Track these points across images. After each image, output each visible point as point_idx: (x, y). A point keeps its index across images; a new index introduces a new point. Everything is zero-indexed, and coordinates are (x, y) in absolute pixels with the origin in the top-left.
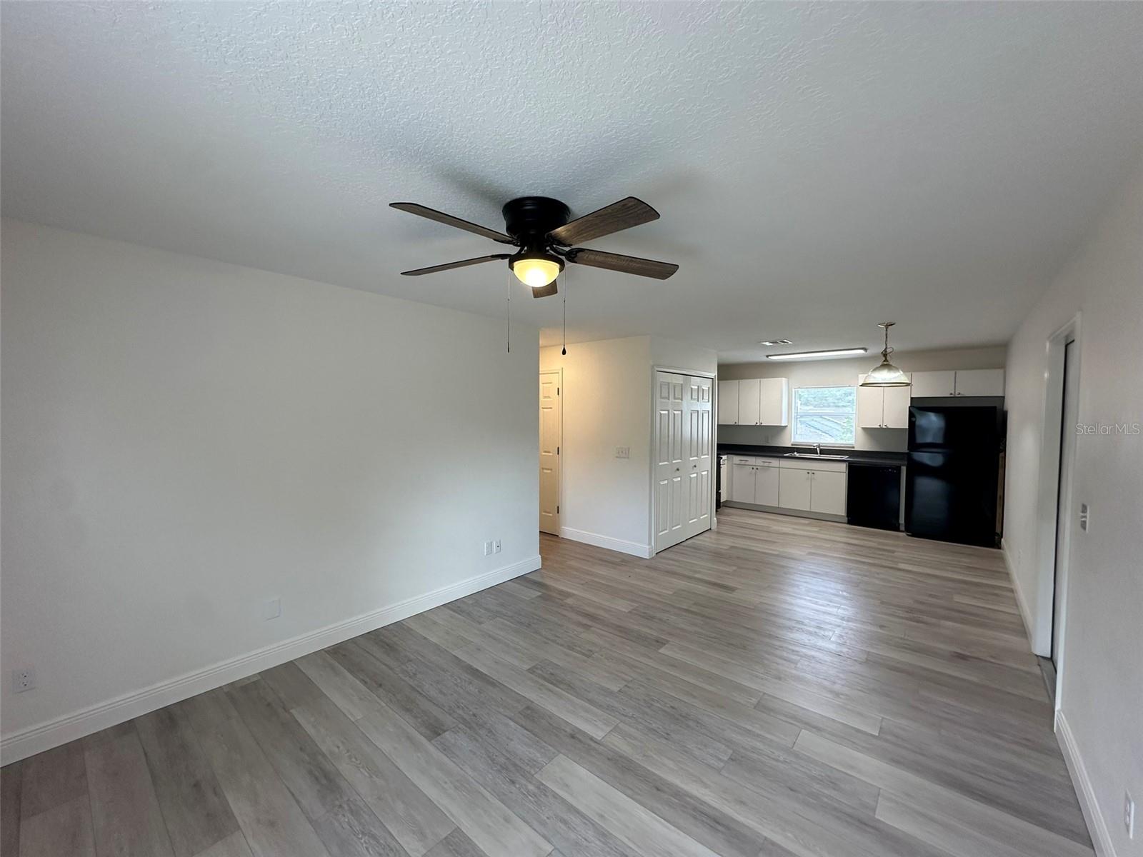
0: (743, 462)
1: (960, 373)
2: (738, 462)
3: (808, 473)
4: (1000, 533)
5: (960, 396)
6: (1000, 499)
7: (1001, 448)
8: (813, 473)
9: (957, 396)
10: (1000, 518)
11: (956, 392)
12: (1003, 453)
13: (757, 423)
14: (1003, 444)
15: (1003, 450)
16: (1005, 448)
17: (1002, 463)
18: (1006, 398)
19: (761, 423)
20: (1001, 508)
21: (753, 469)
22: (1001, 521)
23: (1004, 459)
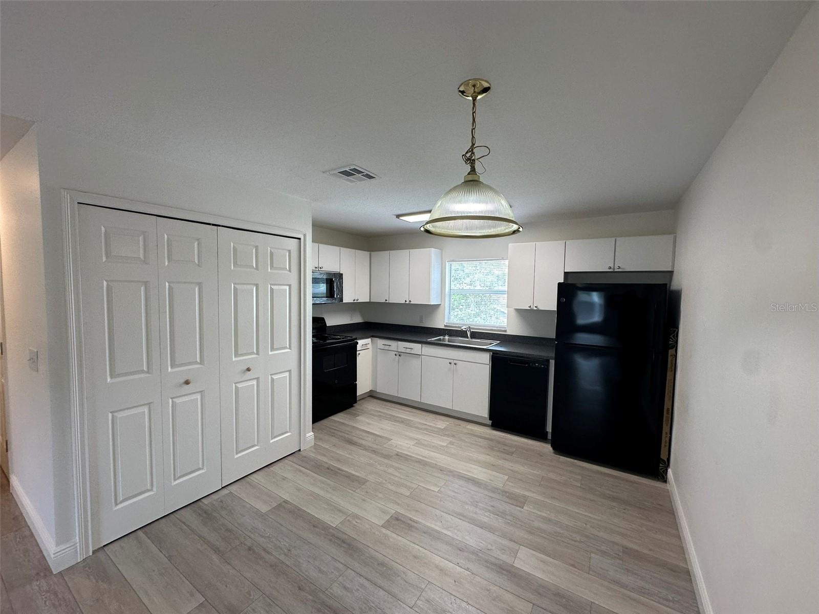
0: (387, 347)
1: (620, 240)
2: (382, 347)
3: (450, 363)
4: (666, 460)
5: (620, 270)
6: (668, 413)
7: (670, 342)
8: (455, 364)
9: (616, 270)
10: (668, 439)
11: (615, 265)
12: (674, 349)
13: (406, 301)
14: (674, 336)
15: (674, 346)
16: (677, 342)
17: (672, 363)
18: (674, 272)
19: (410, 301)
20: (669, 426)
21: (396, 355)
22: (668, 444)
23: (674, 358)
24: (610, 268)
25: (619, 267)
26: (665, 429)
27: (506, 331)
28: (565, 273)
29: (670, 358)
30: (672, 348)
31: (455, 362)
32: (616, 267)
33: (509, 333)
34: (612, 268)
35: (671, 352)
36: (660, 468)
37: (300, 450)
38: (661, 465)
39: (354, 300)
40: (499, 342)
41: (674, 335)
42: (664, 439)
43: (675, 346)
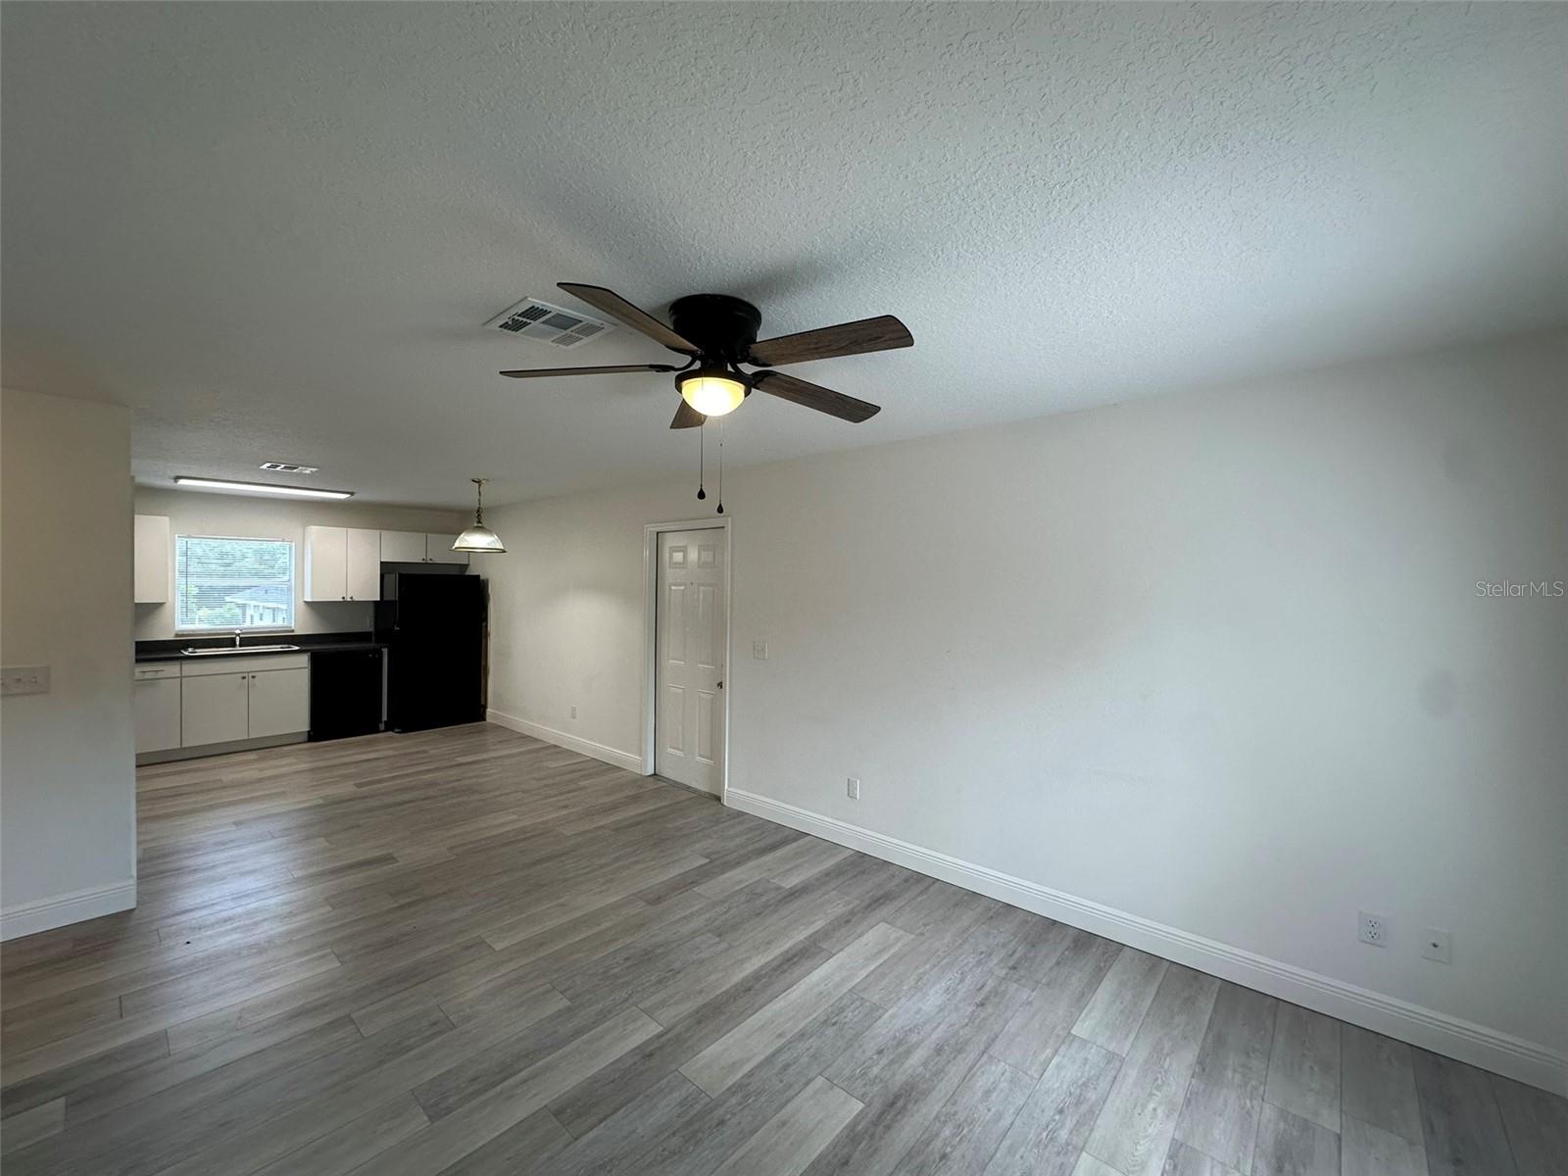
1: (429, 536)
3: (243, 678)
4: (484, 704)
7: (483, 618)
8: (253, 677)
9: (430, 562)
16: (487, 617)
17: (485, 633)
18: (470, 566)
20: (485, 678)
22: (484, 692)
23: (486, 628)
26: (483, 681)
27: (293, 631)
28: (381, 563)
29: (483, 629)
30: (485, 621)
31: (252, 674)
32: (429, 558)
33: (298, 632)
34: (425, 559)
38: (481, 710)
41: (486, 612)
42: (483, 689)
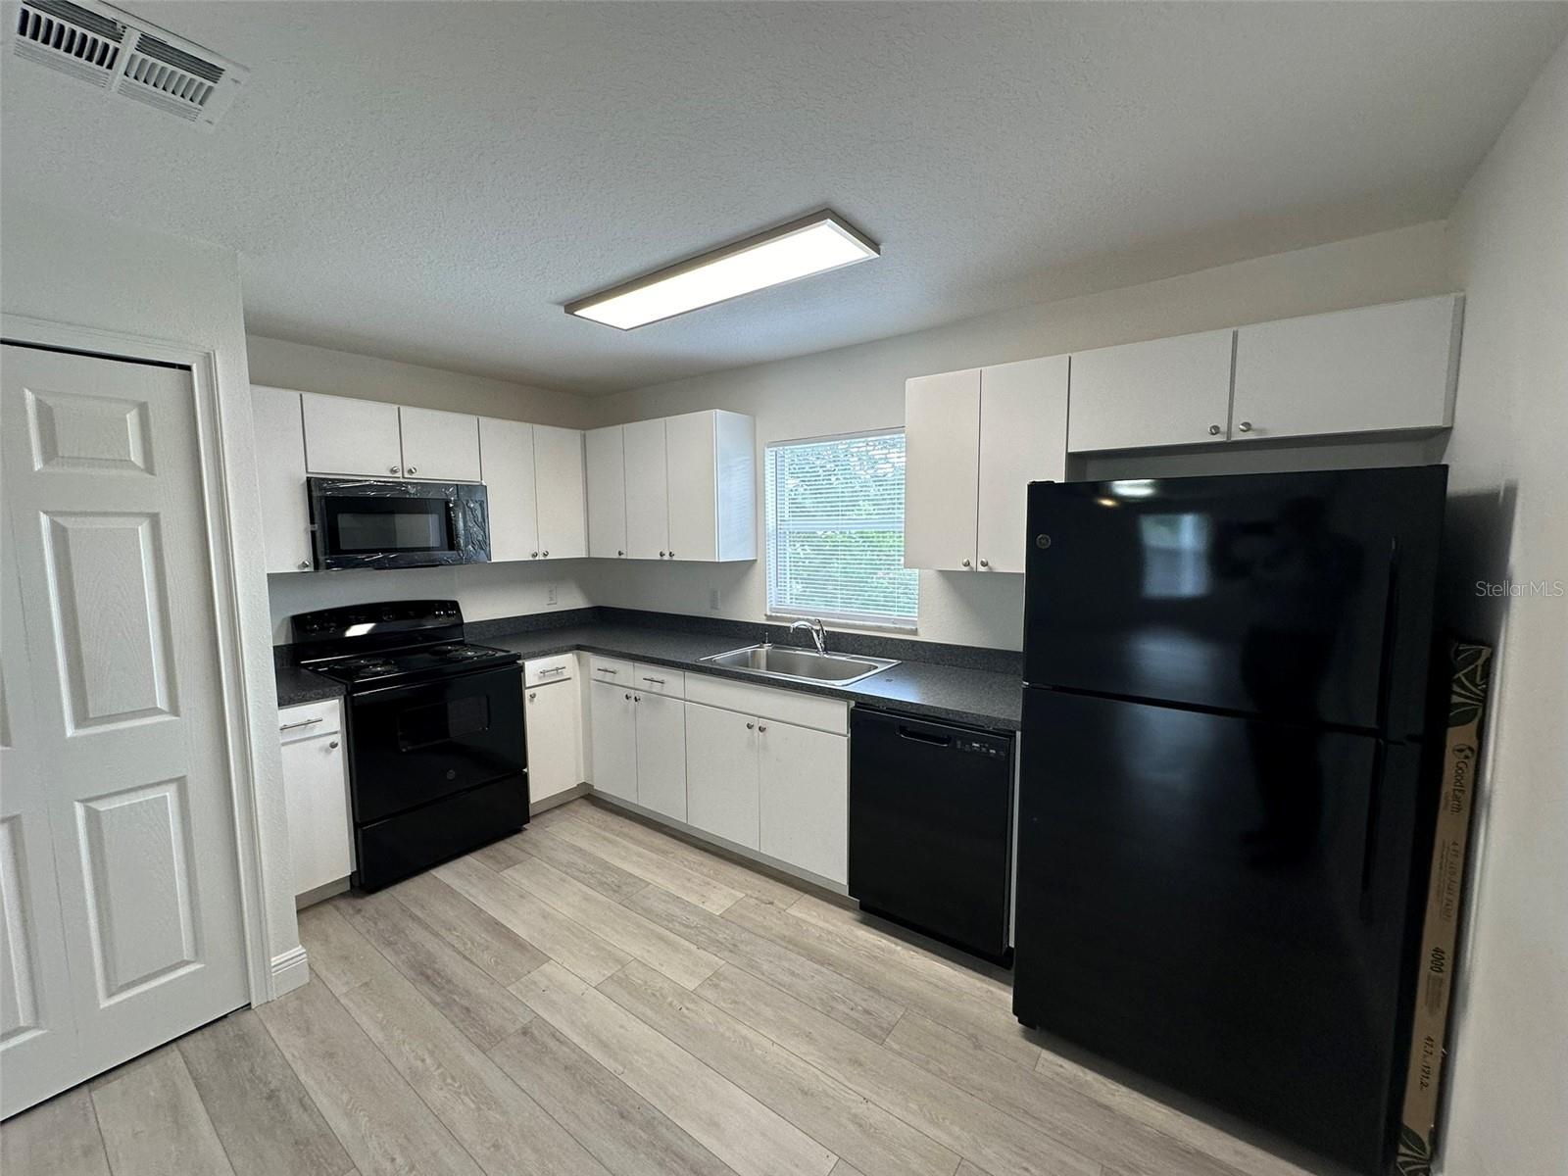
0: (608, 677)
2: (600, 675)
3: (749, 727)
4: (1425, 1138)
5: (1250, 436)
6: (1437, 966)
7: (1455, 699)
8: (761, 729)
9: (1239, 436)
10: (1435, 1064)
11: (1234, 423)
12: (1473, 726)
13: (662, 555)
14: (1471, 677)
15: (1475, 712)
16: (1484, 699)
17: (1459, 779)
19: (671, 554)
20: (1442, 1013)
21: (627, 697)
22: (1434, 1080)
23: (1472, 762)
24: (1216, 430)
25: (1248, 426)
26: (1426, 1022)
27: (915, 632)
28: (1069, 456)
29: (1451, 761)
30: (1464, 719)
31: (762, 723)
32: (1237, 425)
33: (923, 637)
34: (1223, 428)
35: (1457, 737)
36: (1401, 1159)
37: (249, 1004)
38: (1403, 1150)
39: (535, 555)
40: (896, 662)
41: (1474, 671)
42: (1420, 1058)
43: (1478, 712)
